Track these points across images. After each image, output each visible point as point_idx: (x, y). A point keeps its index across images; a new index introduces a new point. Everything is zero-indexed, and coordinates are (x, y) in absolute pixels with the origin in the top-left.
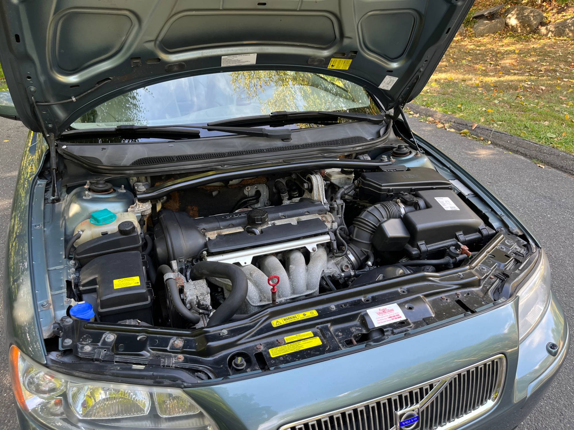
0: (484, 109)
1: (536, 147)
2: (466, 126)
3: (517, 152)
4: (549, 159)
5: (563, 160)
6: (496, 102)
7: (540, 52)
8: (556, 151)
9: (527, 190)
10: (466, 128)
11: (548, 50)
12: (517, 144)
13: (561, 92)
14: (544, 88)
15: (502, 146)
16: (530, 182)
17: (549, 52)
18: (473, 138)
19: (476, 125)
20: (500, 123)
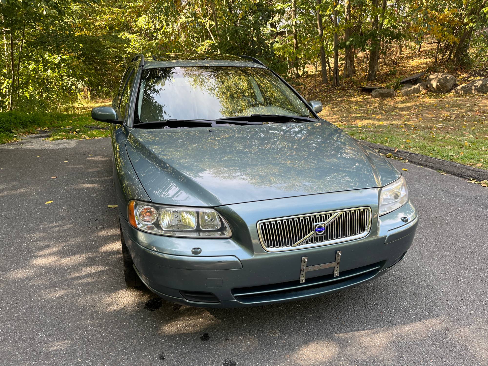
0: (404, 140)
1: (440, 162)
2: (390, 151)
3: (426, 166)
4: (449, 169)
5: (459, 169)
6: (414, 136)
7: (453, 105)
8: (454, 164)
9: (431, 186)
10: (390, 152)
11: (459, 103)
12: (426, 161)
13: (466, 130)
14: (452, 128)
15: (416, 162)
16: (433, 183)
17: (460, 105)
18: (396, 158)
19: (397, 150)
20: (415, 148)
